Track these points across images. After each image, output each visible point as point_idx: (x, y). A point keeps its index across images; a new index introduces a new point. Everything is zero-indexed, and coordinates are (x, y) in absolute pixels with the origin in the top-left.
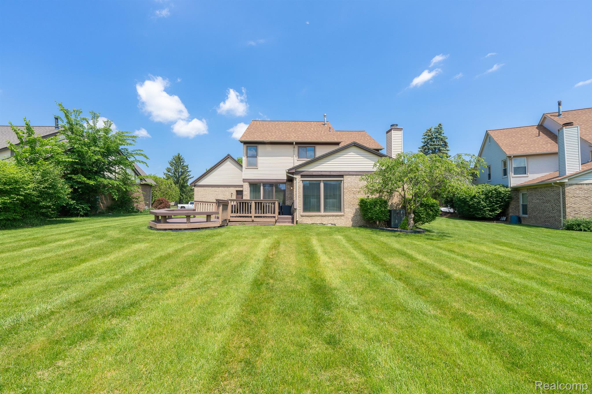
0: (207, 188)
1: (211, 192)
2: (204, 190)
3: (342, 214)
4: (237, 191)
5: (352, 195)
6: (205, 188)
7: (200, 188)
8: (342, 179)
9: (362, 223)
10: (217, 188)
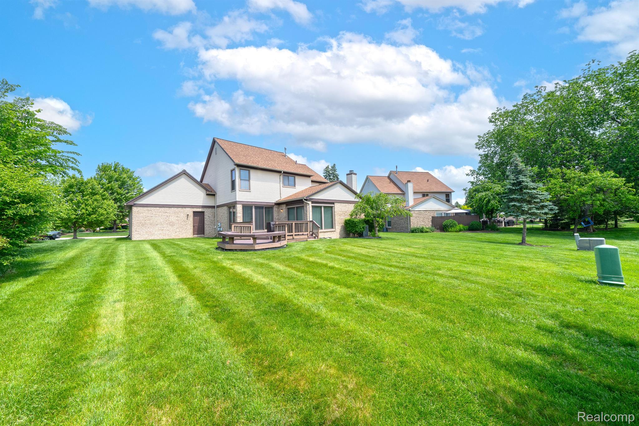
0: (152, 208)
1: (158, 214)
2: (149, 210)
3: (334, 230)
4: (194, 212)
5: (339, 217)
6: (149, 208)
7: (141, 208)
8: (333, 205)
9: (344, 235)
10: (168, 209)
